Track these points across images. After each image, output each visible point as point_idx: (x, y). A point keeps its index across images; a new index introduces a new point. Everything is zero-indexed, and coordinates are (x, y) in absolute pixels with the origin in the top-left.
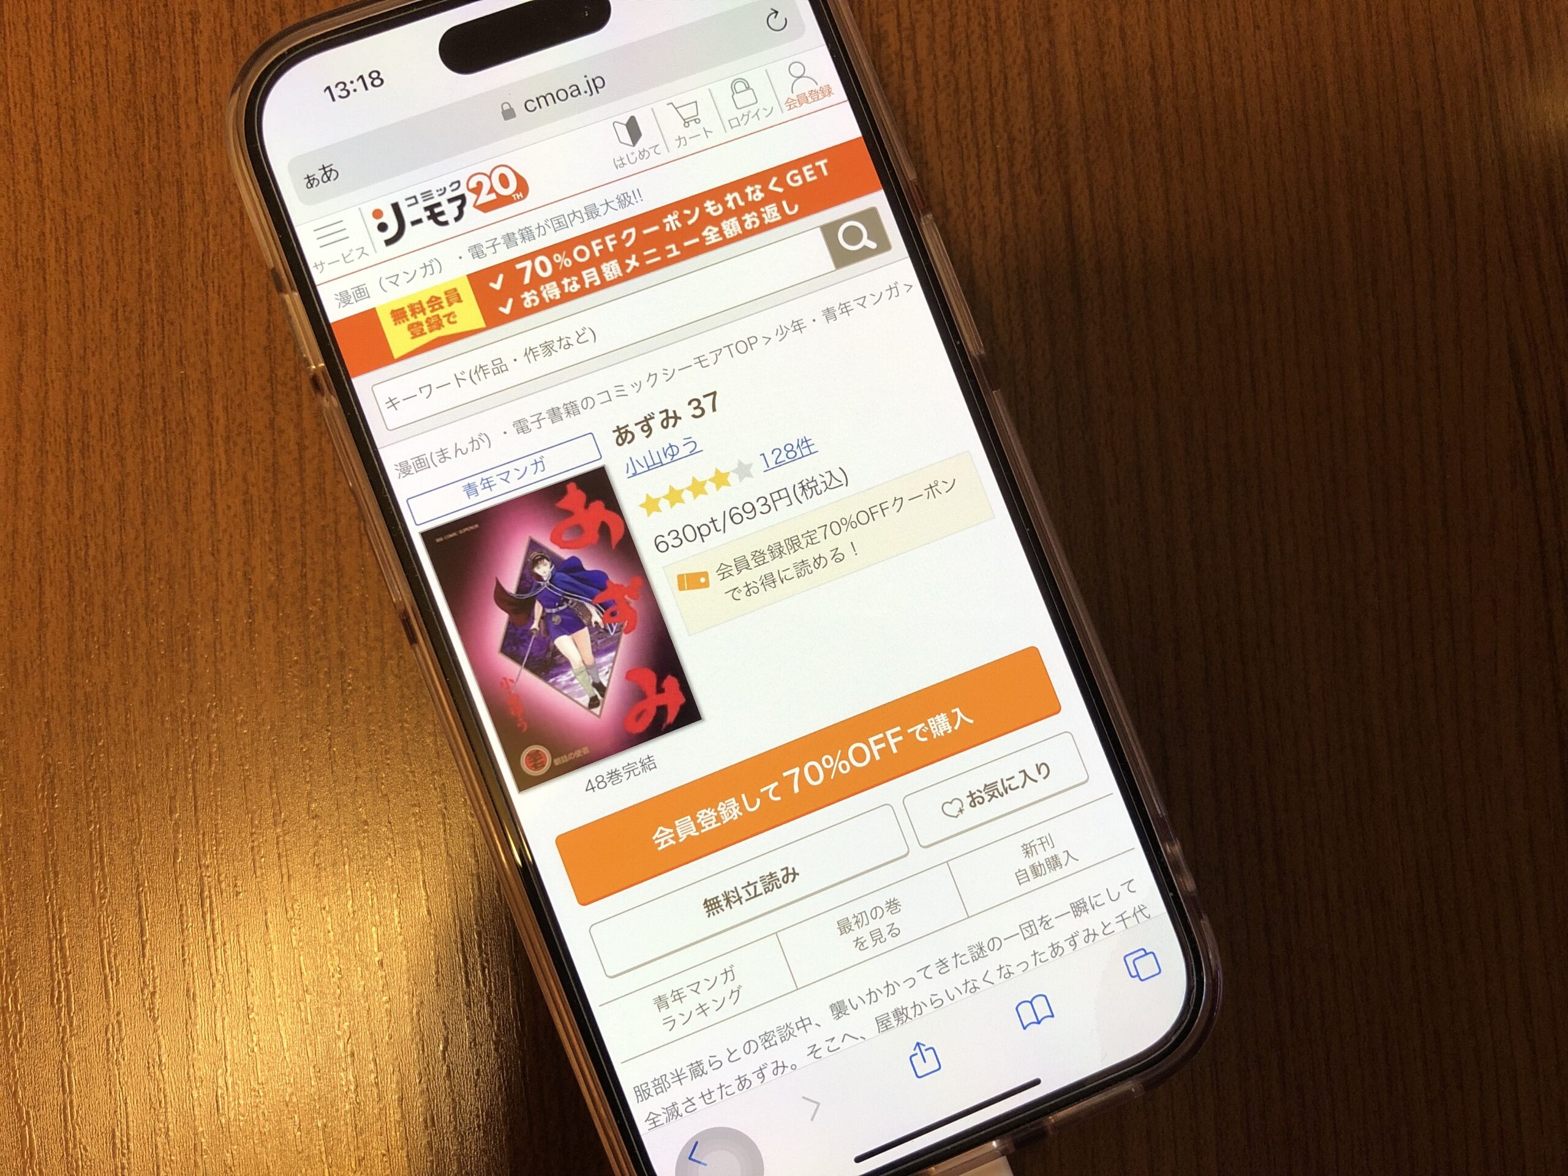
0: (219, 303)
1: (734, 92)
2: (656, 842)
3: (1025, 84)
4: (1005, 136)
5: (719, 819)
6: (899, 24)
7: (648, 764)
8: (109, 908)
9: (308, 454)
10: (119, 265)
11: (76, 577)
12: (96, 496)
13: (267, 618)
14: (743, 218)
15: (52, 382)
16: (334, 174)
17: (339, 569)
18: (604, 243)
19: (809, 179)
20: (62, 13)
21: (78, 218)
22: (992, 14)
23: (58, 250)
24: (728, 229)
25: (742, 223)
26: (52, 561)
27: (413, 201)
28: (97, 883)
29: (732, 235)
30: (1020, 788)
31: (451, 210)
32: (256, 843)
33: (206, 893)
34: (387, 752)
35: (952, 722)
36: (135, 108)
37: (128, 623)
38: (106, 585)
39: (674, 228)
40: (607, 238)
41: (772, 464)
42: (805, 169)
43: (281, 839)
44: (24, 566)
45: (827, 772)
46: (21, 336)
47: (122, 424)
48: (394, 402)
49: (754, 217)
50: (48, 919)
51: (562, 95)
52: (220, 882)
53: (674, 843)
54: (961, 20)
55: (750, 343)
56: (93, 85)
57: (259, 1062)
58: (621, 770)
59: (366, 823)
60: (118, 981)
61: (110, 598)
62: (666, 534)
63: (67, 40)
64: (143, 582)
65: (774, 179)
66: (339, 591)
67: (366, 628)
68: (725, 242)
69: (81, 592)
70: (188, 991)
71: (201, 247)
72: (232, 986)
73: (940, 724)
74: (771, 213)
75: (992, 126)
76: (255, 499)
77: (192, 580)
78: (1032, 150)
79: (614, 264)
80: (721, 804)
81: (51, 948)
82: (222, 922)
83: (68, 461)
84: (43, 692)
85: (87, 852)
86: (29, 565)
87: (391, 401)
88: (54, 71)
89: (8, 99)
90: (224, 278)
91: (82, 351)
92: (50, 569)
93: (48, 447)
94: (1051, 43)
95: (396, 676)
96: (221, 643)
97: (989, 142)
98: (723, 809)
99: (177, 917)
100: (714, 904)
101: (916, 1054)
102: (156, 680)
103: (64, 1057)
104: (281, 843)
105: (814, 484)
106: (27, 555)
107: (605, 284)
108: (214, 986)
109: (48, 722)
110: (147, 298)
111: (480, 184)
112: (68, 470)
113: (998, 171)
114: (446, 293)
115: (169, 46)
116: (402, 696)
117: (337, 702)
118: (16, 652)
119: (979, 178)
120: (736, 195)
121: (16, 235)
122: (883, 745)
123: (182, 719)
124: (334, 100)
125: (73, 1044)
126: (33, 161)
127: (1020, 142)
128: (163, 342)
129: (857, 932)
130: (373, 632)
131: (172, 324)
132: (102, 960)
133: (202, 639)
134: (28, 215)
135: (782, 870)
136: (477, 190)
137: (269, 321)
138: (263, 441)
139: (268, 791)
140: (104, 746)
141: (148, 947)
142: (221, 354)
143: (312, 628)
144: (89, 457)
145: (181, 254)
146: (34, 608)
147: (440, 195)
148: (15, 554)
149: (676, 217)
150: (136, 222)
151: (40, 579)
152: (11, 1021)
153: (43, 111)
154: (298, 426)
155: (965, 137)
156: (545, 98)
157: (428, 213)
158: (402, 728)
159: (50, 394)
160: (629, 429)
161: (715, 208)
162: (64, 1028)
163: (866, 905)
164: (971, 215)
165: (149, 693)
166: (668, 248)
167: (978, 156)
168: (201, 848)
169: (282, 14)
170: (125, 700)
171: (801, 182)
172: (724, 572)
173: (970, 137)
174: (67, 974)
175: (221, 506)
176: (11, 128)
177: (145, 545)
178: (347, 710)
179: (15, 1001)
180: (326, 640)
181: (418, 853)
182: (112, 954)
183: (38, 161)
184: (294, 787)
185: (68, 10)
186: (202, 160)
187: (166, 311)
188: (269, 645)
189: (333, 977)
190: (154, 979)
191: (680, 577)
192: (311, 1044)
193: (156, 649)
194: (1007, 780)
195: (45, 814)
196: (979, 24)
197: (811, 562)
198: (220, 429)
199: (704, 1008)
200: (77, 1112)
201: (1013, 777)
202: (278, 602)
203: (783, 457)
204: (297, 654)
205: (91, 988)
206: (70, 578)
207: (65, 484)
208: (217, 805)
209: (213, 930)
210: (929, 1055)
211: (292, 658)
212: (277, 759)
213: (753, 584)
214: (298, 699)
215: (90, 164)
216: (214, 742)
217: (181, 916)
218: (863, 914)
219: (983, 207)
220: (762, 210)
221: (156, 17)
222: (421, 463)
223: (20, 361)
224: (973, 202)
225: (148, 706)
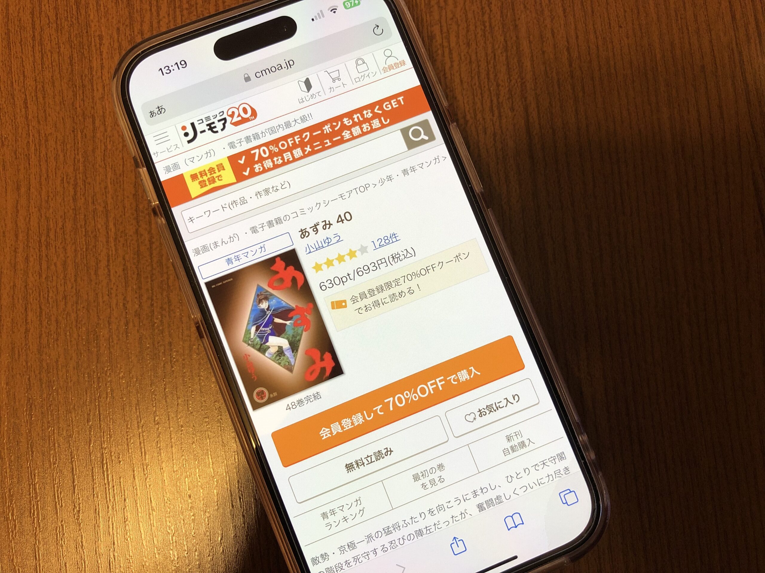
0: (112, 174)
1: (357, 65)
2: (322, 435)
3: (504, 58)
4: (495, 84)
5: (352, 424)
6: (441, 31)
7: (317, 396)
8: (58, 469)
9: (154, 246)
10: (64, 156)
11: (43, 307)
12: (53, 267)
13: (134, 326)
14: (362, 126)
15: (33, 213)
16: (163, 110)
17: (169, 301)
18: (294, 140)
19: (394, 107)
20: (37, 37)
21: (45, 134)
22: (487, 24)
23: (36, 150)
24: (355, 132)
25: (362, 129)
26: (32, 300)
27: (201, 121)
28: (52, 457)
29: (357, 135)
30: (505, 407)
31: (219, 126)
32: (129, 437)
33: (105, 462)
34: (192, 391)
35: (470, 375)
36: (73, 81)
37: (68, 329)
38: (58, 311)
39: (328, 132)
40: (296, 138)
41: (378, 246)
42: (392, 101)
43: (141, 434)
44: (18, 302)
45: (407, 400)
46: (18, 191)
47: (65, 233)
48: (192, 219)
49: (367, 125)
50: (28, 474)
51: (273, 69)
52: (111, 456)
53: (330, 436)
54: (472, 28)
55: (366, 187)
56: (53, 71)
57: (130, 545)
58: (304, 399)
59: (182, 426)
60: (62, 505)
61: (59, 317)
62: (325, 282)
63: (40, 49)
64: (75, 309)
65: (377, 107)
66: (169, 313)
67: (182, 330)
68: (353, 138)
69: (46, 314)
70: (96, 510)
71: (103, 147)
72: (117, 507)
73: (463, 376)
74: (376, 123)
75: (488, 79)
76: (129, 268)
77: (99, 308)
78: (508, 90)
79: (299, 150)
80: (353, 416)
81: (30, 488)
82: (112, 476)
83: (40, 251)
84: (27, 363)
85: (47, 441)
86: (21, 301)
87: (191, 219)
88: (34, 65)
89: (12, 78)
90: (114, 161)
91: (46, 198)
92: (31, 304)
93: (30, 245)
94: (517, 37)
95: (197, 354)
96: (112, 338)
97: (487, 87)
98: (355, 418)
99: (90, 473)
100: (351, 466)
101: (454, 543)
102: (81, 356)
103: (36, 542)
104: (141, 436)
105: (398, 256)
106: (20, 296)
107: (295, 160)
108: (108, 508)
109: (29, 378)
110: (78, 172)
111: (233, 113)
112: (40, 255)
113: (492, 101)
114: (217, 166)
115: (89, 51)
116: (200, 364)
117: (168, 366)
118: (14, 344)
119: (482, 104)
120: (359, 115)
121: (16, 143)
122: (435, 386)
123: (93, 376)
124: (163, 74)
125: (40, 536)
126: (24, 108)
127: (503, 86)
128: (85, 193)
129: (422, 481)
130: (186, 332)
131: (89, 184)
132: (54, 494)
133: (103, 337)
134: (22, 133)
135: (385, 449)
136: (232, 116)
137: (135, 182)
138: (132, 240)
139: (135, 411)
140: (56, 389)
141: (76, 489)
142: (113, 198)
143: (156, 331)
144: (50, 249)
145: (93, 151)
146: (23, 322)
147: (214, 118)
148: (14, 297)
149: (329, 126)
150: (73, 135)
151: (26, 308)
152: (11, 524)
153: (29, 84)
154: (150, 232)
155: (475, 84)
156: (265, 71)
157: (208, 127)
158: (200, 379)
159: (31, 219)
160: (307, 230)
161: (348, 121)
162: (36, 528)
163: (427, 466)
164: (478, 123)
165: (78, 363)
166: (325, 141)
167: (481, 94)
168: (102, 439)
169: (142, 35)
170: (66, 367)
171: (390, 108)
172: (354, 300)
173: (477, 84)
174: (38, 501)
175: (112, 272)
176: (13, 92)
177: (76, 290)
178: (173, 371)
179: (13, 515)
180: (163, 336)
181: (208, 441)
182: (59, 492)
183: (26, 107)
184: (147, 409)
185: (41, 36)
186: (104, 105)
187: (87, 178)
188: (135, 339)
189: (166, 503)
190: (79, 504)
191: (332, 303)
192: (155, 537)
193: (81, 342)
194: (498, 403)
195: (27, 423)
196: (481, 29)
197: (397, 294)
198: (112, 234)
199: (346, 518)
200: (42, 570)
201: (501, 402)
202: (140, 318)
203: (383, 243)
204: (149, 344)
205: (49, 508)
206: (40, 308)
207: (38, 262)
208: (110, 418)
209: (108, 479)
210: (460, 543)
211: (146, 345)
212: (139, 395)
213: (369, 306)
214: (149, 365)
215: (51, 108)
216: (109, 387)
217: (93, 472)
218: (426, 471)
219: (484, 119)
220: (371, 122)
221: (83, 38)
222: (205, 249)
223: (17, 203)
224: (479, 116)
225: (77, 369)
